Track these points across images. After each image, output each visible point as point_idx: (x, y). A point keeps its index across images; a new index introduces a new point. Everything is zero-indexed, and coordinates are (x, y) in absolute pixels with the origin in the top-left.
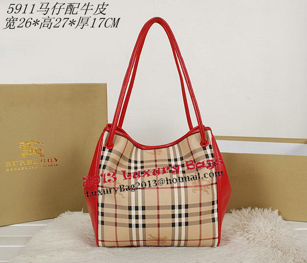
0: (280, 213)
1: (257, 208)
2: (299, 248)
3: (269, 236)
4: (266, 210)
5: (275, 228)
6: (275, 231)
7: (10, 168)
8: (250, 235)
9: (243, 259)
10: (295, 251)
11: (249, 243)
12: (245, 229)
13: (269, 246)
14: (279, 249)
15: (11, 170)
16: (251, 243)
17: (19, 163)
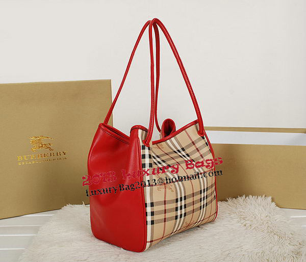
0: (273, 200)
1: (251, 196)
2: (294, 232)
3: (265, 223)
4: (259, 197)
5: (269, 214)
6: (270, 217)
7: (21, 162)
8: (246, 222)
9: (242, 244)
10: (291, 236)
11: (246, 229)
12: (242, 216)
13: (266, 232)
14: (275, 234)
15: (23, 164)
16: (249, 229)
17: (30, 157)
